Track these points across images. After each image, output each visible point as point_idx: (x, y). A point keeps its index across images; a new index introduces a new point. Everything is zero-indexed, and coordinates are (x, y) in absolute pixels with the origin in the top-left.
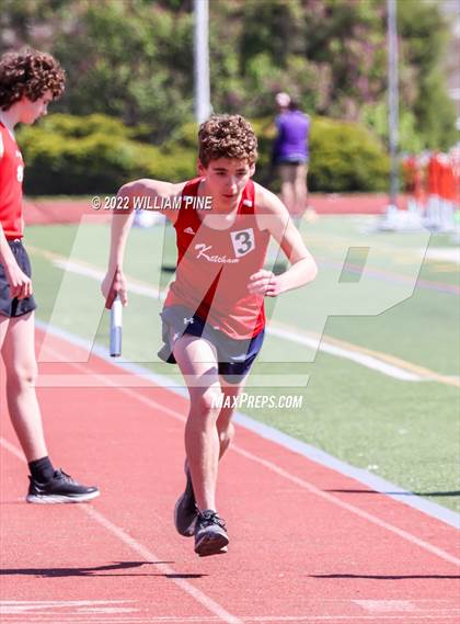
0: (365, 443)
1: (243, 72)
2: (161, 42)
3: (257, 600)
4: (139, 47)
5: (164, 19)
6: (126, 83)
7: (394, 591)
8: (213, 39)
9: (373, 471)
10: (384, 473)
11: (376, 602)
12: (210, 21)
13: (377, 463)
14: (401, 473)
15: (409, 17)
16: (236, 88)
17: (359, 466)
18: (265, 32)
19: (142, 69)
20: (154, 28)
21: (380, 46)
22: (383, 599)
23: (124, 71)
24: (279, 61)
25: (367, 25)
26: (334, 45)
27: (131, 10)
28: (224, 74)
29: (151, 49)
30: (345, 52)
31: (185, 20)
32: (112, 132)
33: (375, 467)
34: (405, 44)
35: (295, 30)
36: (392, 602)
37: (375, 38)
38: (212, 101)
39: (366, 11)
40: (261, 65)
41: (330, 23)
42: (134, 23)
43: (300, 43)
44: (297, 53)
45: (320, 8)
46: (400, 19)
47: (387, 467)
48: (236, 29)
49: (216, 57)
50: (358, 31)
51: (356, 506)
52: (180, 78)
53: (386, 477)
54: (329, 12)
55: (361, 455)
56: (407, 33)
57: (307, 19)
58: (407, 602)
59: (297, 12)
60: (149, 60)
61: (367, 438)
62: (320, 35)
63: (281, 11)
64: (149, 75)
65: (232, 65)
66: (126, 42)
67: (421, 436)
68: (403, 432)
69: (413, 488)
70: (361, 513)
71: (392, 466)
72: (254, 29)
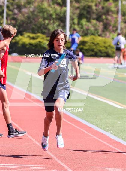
0: (109, 125)
1: (79, 24)
2: (57, 15)
3: (79, 167)
4: (51, 15)
5: (58, 8)
6: (48, 24)
7: (116, 166)
8: (71, 14)
9: (111, 133)
10: (114, 134)
11: (111, 169)
12: (70, 10)
13: (112, 131)
14: (118, 134)
15: (124, 10)
16: (76, 27)
17: (107, 131)
18: (85, 13)
19: (52, 21)
20: (55, 11)
21: (116, 18)
22: (113, 168)
23: (47, 22)
24: (89, 20)
25: (112, 11)
26: (104, 17)
27: (49, 5)
28: (74, 23)
29: (54, 16)
30: (107, 19)
31: (64, 8)
32: (43, 38)
33: (112, 132)
34: (123, 18)
35: (94, 13)
36: (115, 169)
37: (115, 16)
38: (70, 31)
39: (113, 8)
40: (84, 21)
41: (103, 11)
42: (50, 9)
43: (94, 16)
44: (94, 19)
45: (100, 7)
46: (122, 11)
47: (114, 132)
48: (78, 12)
49: (72, 19)
50: (110, 13)
51: (106, 142)
52: (62, 24)
53: (114, 135)
54: (103, 8)
55: (108, 128)
56: (124, 14)
57: (97, 10)
58: (119, 169)
59: (94, 8)
60: (53, 19)
61: (109, 124)
62: (100, 14)
63: (90, 7)
64: (54, 23)
65: (76, 21)
66: (47, 14)
67: (124, 124)
68: (119, 122)
69: (122, 138)
70: (107, 144)
71: (116, 132)
72: (82, 11)
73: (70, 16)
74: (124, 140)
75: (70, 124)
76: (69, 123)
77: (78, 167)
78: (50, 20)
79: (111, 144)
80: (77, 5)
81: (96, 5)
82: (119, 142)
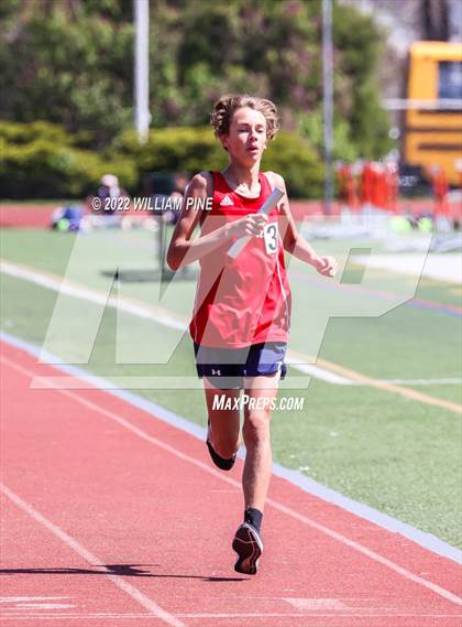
0: (297, 445)
1: (182, 81)
2: (102, 52)
3: (191, 597)
4: (81, 55)
5: (105, 29)
6: (69, 89)
7: (323, 590)
8: (155, 49)
9: (304, 472)
10: (315, 475)
11: (306, 600)
12: (150, 31)
13: (309, 465)
14: (332, 475)
15: (344, 28)
16: (175, 96)
17: (291, 467)
18: (203, 41)
19: (83, 78)
20: (95, 38)
21: (318, 57)
22: (313, 597)
23: (66, 78)
24: (217, 68)
25: (303, 35)
26: (271, 55)
27: (74, 20)
28: (164, 82)
29: (92, 58)
30: (281, 62)
31: (126, 30)
32: (53, 139)
33: (307, 468)
34: (340, 56)
35: (233, 40)
36: (321, 601)
37: (311, 49)
38: (151, 108)
39: (303, 22)
40: (200, 74)
41: (272, 32)
42: (74, 31)
43: (238, 53)
44: (235, 63)
45: (258, 18)
46: (335, 31)
47: (318, 469)
48: (175, 39)
49: (156, 67)
50: (294, 40)
51: (289, 507)
52: (121, 86)
53: (317, 479)
54: (267, 22)
55: (292, 457)
56: (342, 43)
57: (245, 30)
58: (336, 601)
59: (235, 22)
60: (89, 69)
61: (298, 440)
62: (257, 45)
63: (219, 21)
64: (91, 83)
65: (171, 73)
66: (67, 49)
67: (351, 438)
68: (334, 434)
69: (343, 490)
70: (293, 514)
71: (322, 467)
72: (194, 37)
73: (151, 57)
74: (352, 498)
75: (154, 445)
76: (154, 440)
77: (187, 600)
78: (76, 72)
79: (305, 514)
80: (172, 15)
81: (242, 13)
82: (336, 503)
